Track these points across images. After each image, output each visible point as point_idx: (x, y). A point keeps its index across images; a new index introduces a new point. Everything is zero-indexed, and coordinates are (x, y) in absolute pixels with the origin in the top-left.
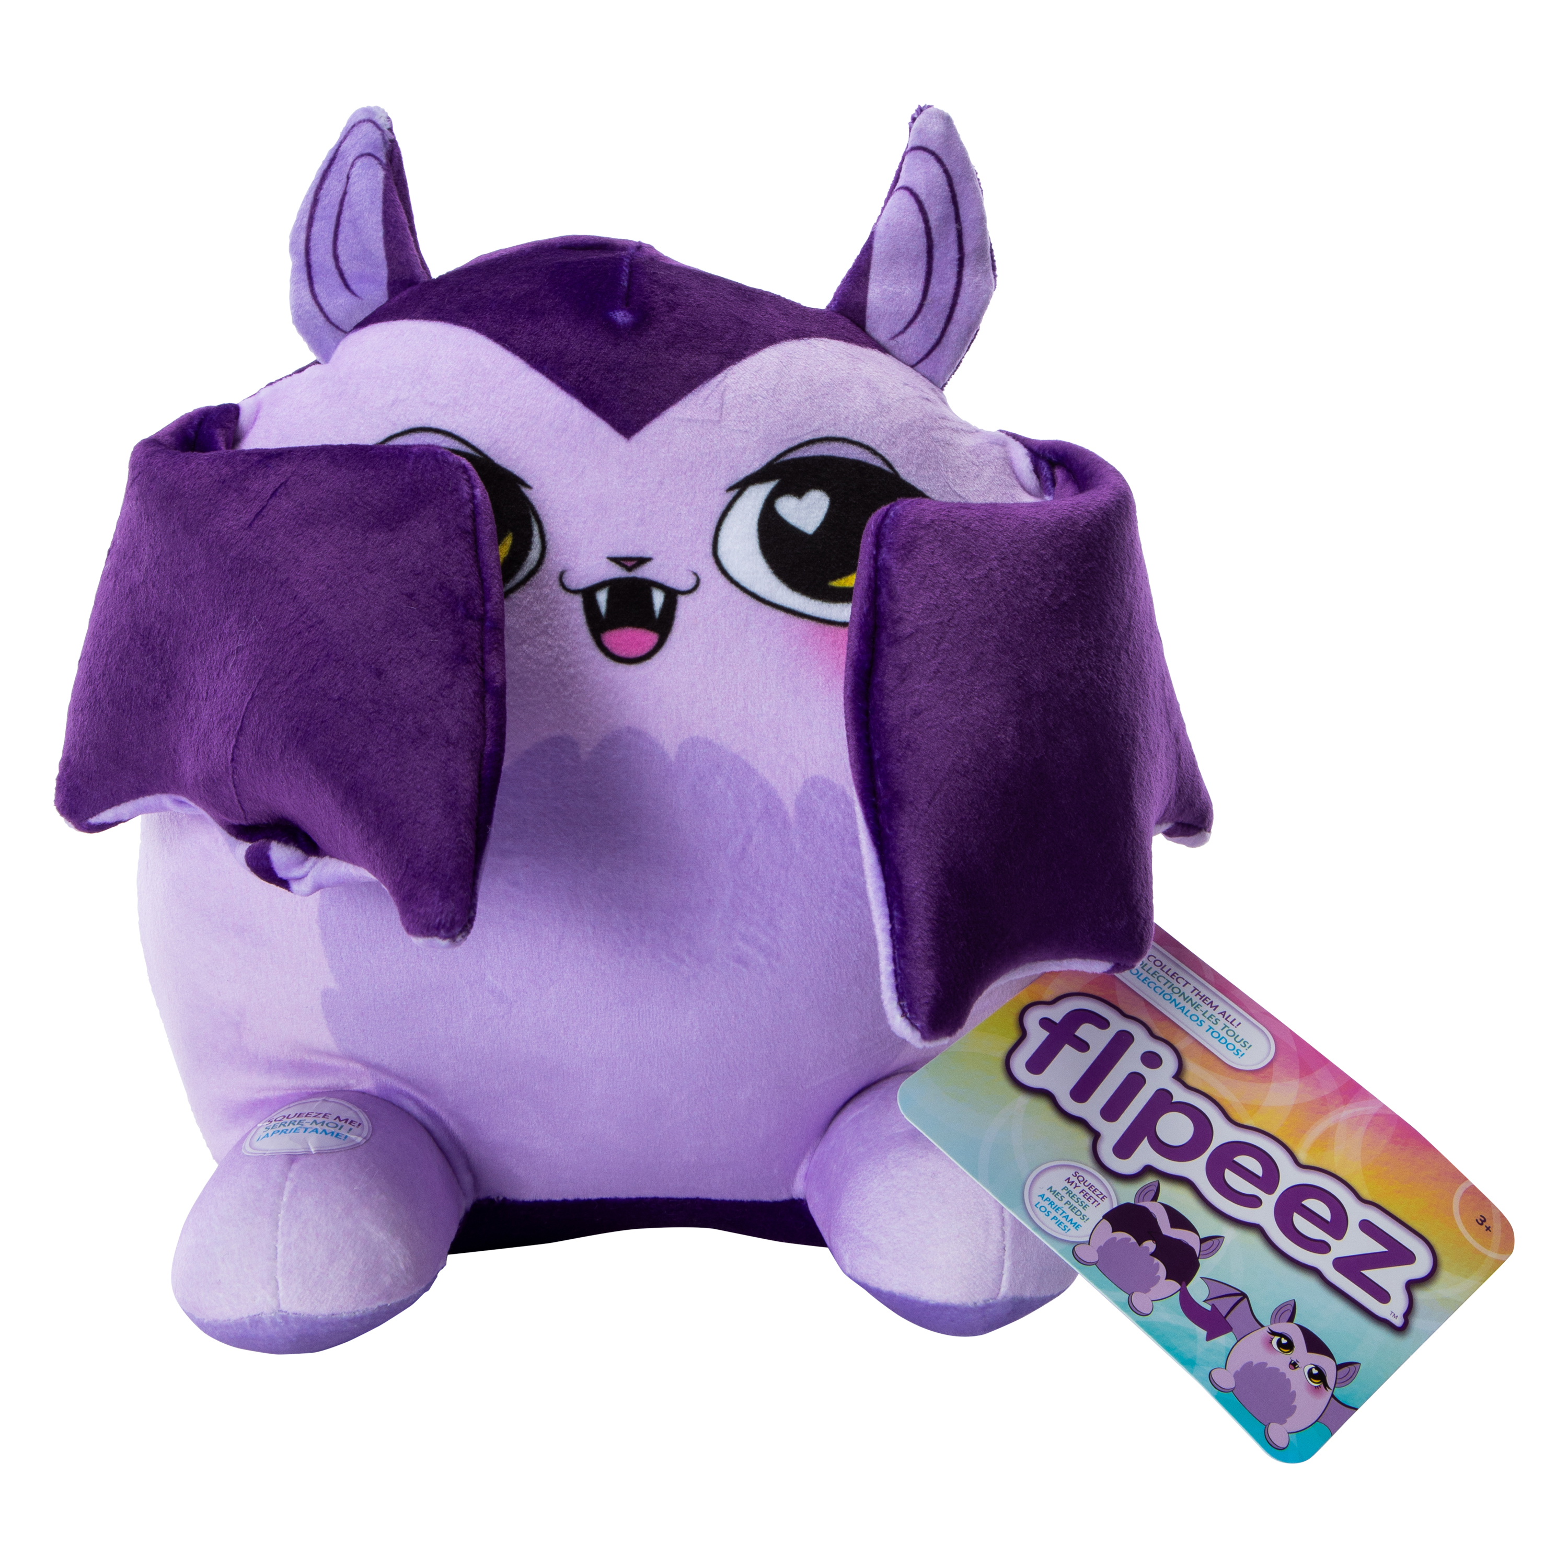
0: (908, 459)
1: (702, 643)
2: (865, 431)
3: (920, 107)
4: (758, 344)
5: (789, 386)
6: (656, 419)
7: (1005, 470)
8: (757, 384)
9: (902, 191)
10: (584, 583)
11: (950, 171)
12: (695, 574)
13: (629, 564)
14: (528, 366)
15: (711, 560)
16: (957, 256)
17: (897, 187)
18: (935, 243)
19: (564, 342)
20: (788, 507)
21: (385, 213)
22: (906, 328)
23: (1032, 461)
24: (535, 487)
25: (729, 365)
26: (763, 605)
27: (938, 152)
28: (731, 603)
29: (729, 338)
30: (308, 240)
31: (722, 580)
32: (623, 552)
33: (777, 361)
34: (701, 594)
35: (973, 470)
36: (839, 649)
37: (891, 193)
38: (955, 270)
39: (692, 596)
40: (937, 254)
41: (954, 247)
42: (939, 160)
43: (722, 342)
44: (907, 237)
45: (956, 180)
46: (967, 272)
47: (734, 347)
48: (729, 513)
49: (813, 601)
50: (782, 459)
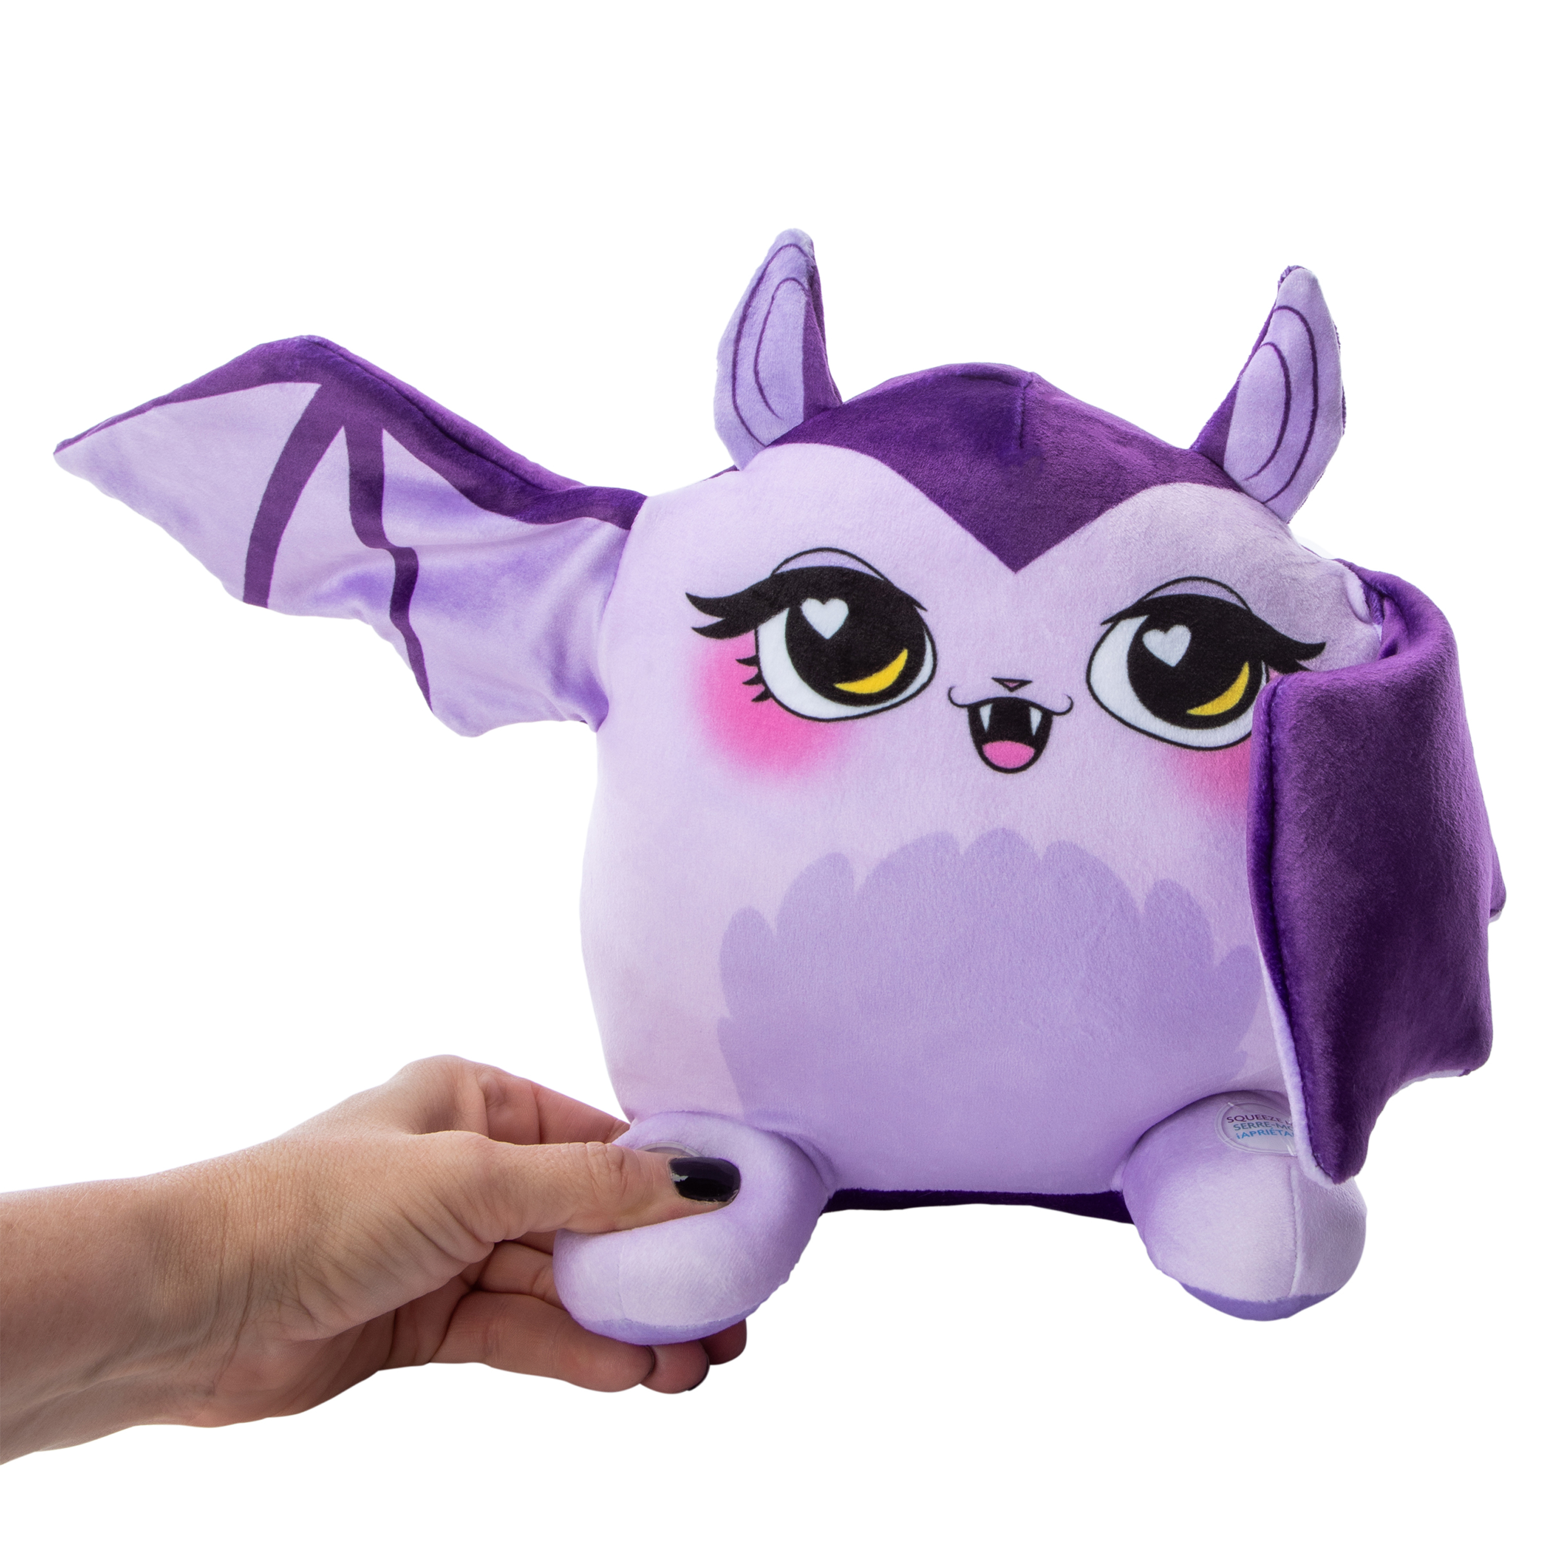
0: (1259, 596)
1: (1073, 760)
2: (1222, 571)
3: (1289, 267)
4: (1133, 488)
5: (1158, 529)
6: (1041, 557)
7: (1341, 600)
8: (1131, 527)
9: (1269, 347)
10: (971, 699)
11: (1312, 330)
12: (1070, 698)
13: (1012, 685)
14: (928, 499)
15: (1085, 686)
16: (1312, 408)
17: (1263, 343)
18: (1293, 396)
19: (962, 480)
20: (1155, 642)
21: (805, 341)
22: (1260, 471)
23: (1364, 593)
24: (930, 610)
25: (1108, 509)
26: (1128, 729)
27: (1302, 311)
28: (1100, 726)
29: (1109, 482)
30: (736, 353)
31: (1094, 704)
32: (1006, 674)
33: (1148, 505)
34: (1074, 716)
35: (1314, 602)
36: (1192, 771)
37: (1256, 349)
38: (1309, 420)
39: (1066, 717)
40: (1293, 406)
41: (1310, 400)
42: (1303, 319)
43: (1102, 486)
44: (1268, 389)
45: (1316, 338)
46: (1320, 421)
47: (1113, 491)
48: (1102, 645)
49: (1172, 727)
50: (1151, 597)
